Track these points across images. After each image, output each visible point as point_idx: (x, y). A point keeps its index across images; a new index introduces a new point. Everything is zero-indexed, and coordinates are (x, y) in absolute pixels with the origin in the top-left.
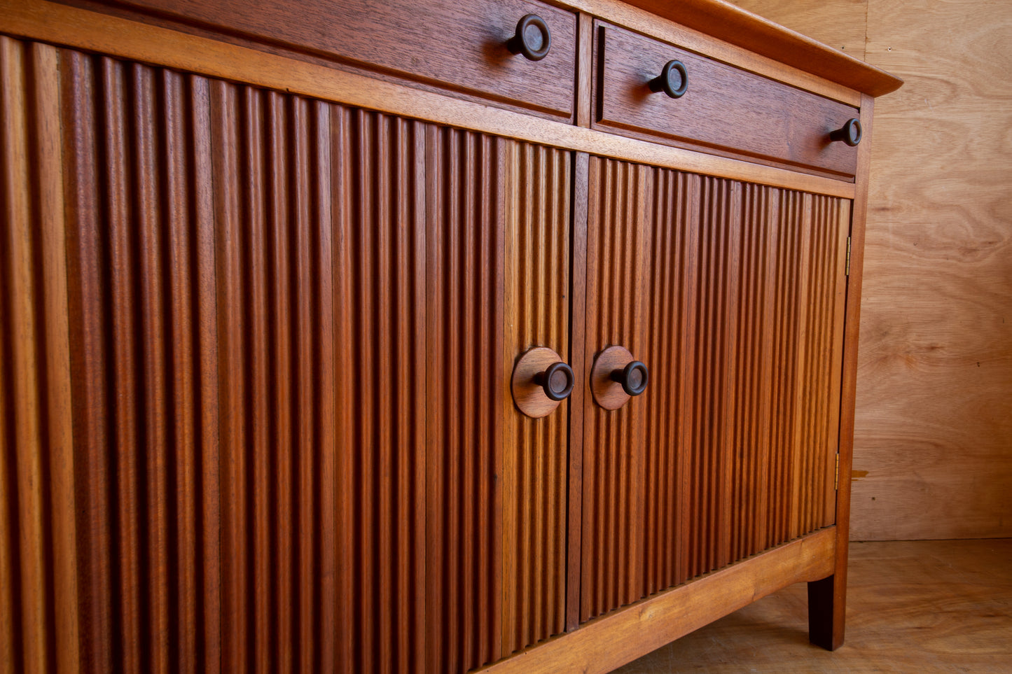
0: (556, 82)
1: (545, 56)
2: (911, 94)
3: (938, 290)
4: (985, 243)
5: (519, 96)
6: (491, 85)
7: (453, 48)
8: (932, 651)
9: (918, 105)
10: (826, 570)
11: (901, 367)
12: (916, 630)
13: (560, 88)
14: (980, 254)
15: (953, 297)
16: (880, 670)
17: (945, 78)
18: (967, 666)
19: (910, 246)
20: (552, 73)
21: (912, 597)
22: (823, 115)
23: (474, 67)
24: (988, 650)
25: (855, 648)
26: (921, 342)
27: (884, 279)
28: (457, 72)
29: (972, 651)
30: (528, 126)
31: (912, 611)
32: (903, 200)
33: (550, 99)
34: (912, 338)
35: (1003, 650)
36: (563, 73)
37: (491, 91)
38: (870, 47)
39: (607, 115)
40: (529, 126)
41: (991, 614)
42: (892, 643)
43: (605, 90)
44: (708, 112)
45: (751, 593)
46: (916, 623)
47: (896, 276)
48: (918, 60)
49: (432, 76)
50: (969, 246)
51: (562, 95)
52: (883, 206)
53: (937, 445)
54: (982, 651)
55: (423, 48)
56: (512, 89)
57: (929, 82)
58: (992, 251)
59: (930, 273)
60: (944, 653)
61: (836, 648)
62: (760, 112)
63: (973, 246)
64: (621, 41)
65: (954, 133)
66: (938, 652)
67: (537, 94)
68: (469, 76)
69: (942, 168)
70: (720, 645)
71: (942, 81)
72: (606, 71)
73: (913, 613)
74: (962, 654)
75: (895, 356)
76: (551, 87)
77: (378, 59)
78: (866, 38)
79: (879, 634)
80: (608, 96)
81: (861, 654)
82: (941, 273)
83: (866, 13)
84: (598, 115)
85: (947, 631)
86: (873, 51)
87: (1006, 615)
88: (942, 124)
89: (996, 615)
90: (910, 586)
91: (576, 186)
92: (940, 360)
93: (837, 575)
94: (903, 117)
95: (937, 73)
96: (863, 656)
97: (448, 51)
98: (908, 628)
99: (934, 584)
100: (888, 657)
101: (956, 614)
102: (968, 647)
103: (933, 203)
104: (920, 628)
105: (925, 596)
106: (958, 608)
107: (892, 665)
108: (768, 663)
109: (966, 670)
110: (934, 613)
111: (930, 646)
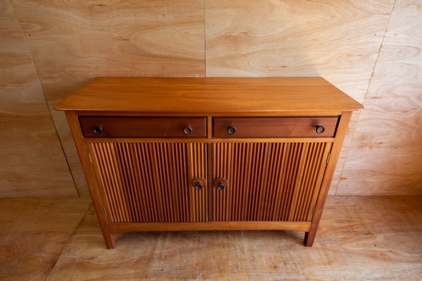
2: (399, 53)
3: (388, 125)
4: (412, 109)
8: (343, 248)
9: (401, 58)
11: (367, 149)
12: (342, 239)
14: (408, 113)
15: (394, 127)
16: (327, 255)
17: (416, 46)
19: (383, 110)
21: (346, 224)
24: (360, 249)
25: (322, 245)
26: (377, 141)
27: (369, 121)
29: (355, 249)
31: (345, 230)
32: (384, 94)
34: (374, 140)
35: (365, 249)
38: (387, 34)
41: (367, 233)
42: (333, 244)
46: (343, 236)
47: (374, 121)
48: (407, 39)
50: (405, 110)
52: (375, 97)
53: (373, 171)
54: (358, 249)
57: (408, 48)
58: (414, 112)
59: (388, 119)
60: (347, 249)
63: (407, 110)
65: (413, 69)
66: (345, 249)
69: (404, 82)
70: (285, 242)
71: (415, 47)
74: (352, 250)
75: (366, 145)
78: (386, 30)
79: (331, 240)
81: (323, 248)
82: (391, 119)
83: (389, 19)
85: (351, 240)
86: (388, 36)
87: (372, 234)
88: (409, 65)
89: (369, 234)
90: (348, 219)
92: (382, 147)
94: (393, 63)
95: (413, 44)
96: (324, 249)
98: (340, 238)
99: (356, 218)
100: (330, 250)
101: (357, 233)
102: (355, 247)
103: (396, 95)
104: (344, 238)
105: (351, 224)
106: (359, 230)
107: (331, 253)
108: (296, 251)
109: (350, 257)
110: (350, 232)
111: (344, 246)
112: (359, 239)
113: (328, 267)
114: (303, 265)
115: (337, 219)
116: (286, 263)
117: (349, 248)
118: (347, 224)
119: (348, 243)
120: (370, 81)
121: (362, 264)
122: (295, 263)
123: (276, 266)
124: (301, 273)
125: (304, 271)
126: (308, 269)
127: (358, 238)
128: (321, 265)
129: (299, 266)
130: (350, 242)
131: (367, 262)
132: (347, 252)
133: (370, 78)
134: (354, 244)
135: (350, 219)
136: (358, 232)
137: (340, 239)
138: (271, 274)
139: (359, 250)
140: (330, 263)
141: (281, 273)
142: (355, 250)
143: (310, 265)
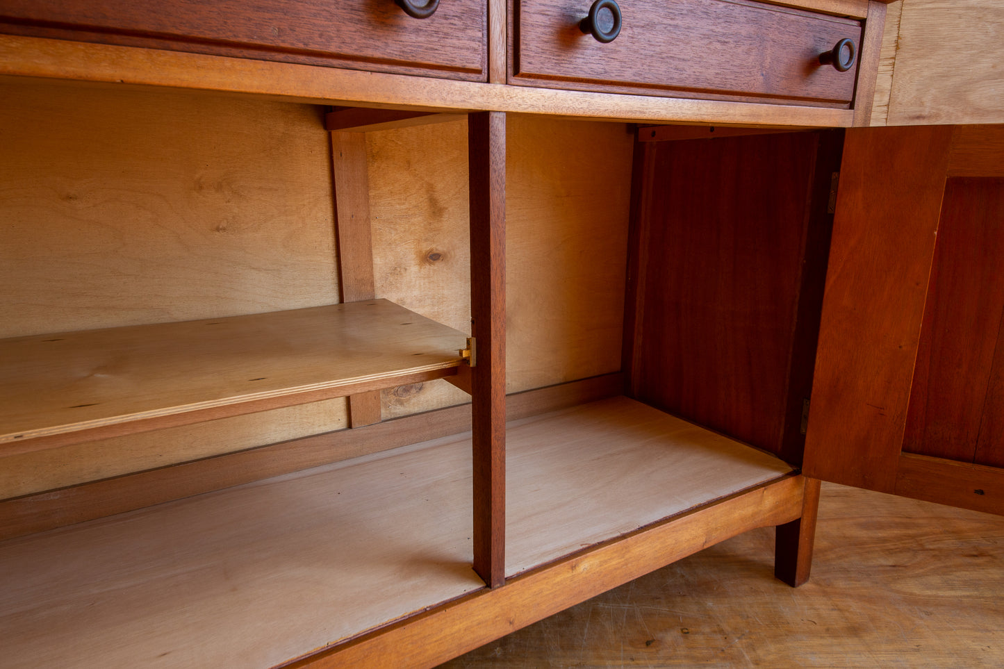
0: (460, 34)
1: (433, 12)
5: (413, 56)
6: (376, 48)
7: (325, 10)
8: (898, 592)
10: (792, 514)
12: (889, 568)
13: (465, 42)
16: (839, 610)
18: (931, 609)
20: (455, 25)
21: (895, 532)
22: (811, 34)
23: (354, 29)
24: (959, 593)
25: (820, 585)
28: (331, 38)
29: (941, 593)
30: (425, 91)
31: (893, 547)
32: (941, 107)
33: (454, 55)
35: (976, 593)
36: (469, 22)
37: (377, 54)
39: (525, 68)
40: (427, 89)
41: (975, 553)
42: (859, 581)
43: (521, 38)
44: (658, 49)
45: (703, 540)
46: (891, 562)
49: (301, 46)
51: (468, 49)
52: (918, 114)
54: (952, 593)
55: (285, 14)
56: (404, 49)
60: (911, 594)
61: (800, 584)
62: (726, 40)
66: (905, 593)
67: (436, 52)
68: (348, 40)
69: (993, 67)
70: (683, 576)
72: (522, 16)
73: (891, 549)
74: (929, 596)
76: (455, 41)
77: (229, 33)
79: (848, 571)
80: (525, 45)
81: (824, 592)
84: (516, 69)
85: (921, 571)
87: (991, 556)
89: (981, 555)
90: (897, 520)
93: (805, 518)
96: (825, 594)
97: (319, 14)
98: (882, 566)
99: (923, 518)
100: (851, 596)
101: (936, 553)
102: (938, 589)
103: (978, 109)
104: (894, 566)
105: (910, 532)
106: (941, 546)
107: (855, 606)
108: (726, 597)
109: (928, 614)
110: (913, 550)
111: (898, 586)
112: (946, 567)
113: (851, 642)
114: (754, 637)
115: (863, 520)
116: (691, 629)
117: (917, 591)
118: (897, 532)
119: (912, 577)
120: (894, 64)
121: (978, 634)
122: (722, 632)
123: (653, 641)
124: (747, 658)
125: (760, 652)
126: (772, 647)
127: (943, 565)
128: (822, 637)
129: (739, 638)
130: (918, 576)
131: (996, 628)
132: (912, 601)
133: (893, 53)
134: (935, 580)
135: (908, 520)
136: (940, 550)
137: (881, 568)
138: (632, 663)
139: (957, 597)
140: (854, 630)
141: (670, 658)
142: (942, 597)
143: (781, 636)
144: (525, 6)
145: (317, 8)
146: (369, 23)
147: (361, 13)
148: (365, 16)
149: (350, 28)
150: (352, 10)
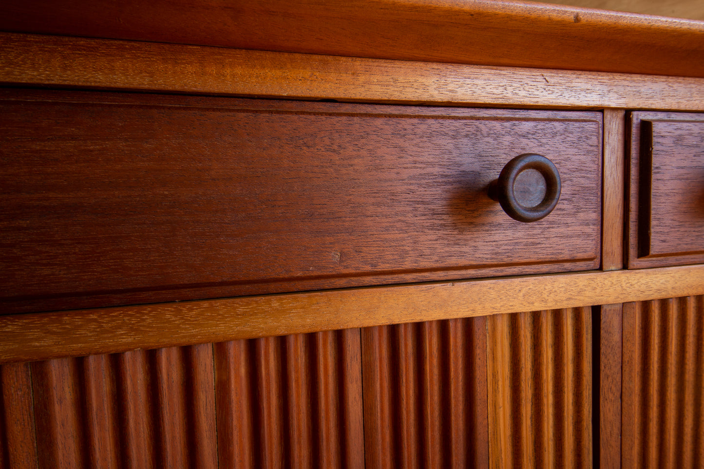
0: (569, 220)
1: (550, 211)
5: (508, 257)
7: (400, 221)
13: (576, 228)
20: (563, 210)
23: (434, 237)
28: (407, 252)
30: (521, 294)
33: (561, 247)
36: (581, 204)
37: (463, 262)
39: (657, 248)
40: (523, 291)
43: (653, 212)
51: (579, 236)
55: (350, 235)
56: (497, 250)
64: (680, 135)
67: (539, 246)
68: (427, 252)
76: (563, 230)
80: (659, 219)
84: (641, 248)
91: (602, 351)
97: (392, 227)
144: (658, 173)
145: (390, 220)
146: (455, 226)
147: (444, 217)
148: (448, 219)
149: (430, 237)
150: (434, 214)
